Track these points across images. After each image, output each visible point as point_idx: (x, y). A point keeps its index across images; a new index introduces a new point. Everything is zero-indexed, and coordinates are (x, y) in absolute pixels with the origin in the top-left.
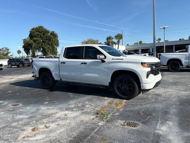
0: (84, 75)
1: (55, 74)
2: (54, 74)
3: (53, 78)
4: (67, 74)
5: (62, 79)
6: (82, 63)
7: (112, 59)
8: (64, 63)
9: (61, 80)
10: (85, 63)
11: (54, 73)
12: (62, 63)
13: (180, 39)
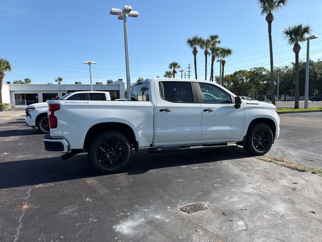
1: (142, 133)
4: (174, 131)
5: (155, 144)
6: (205, 110)
7: (247, 104)
8: (167, 110)
10: (210, 110)
11: (141, 131)
12: (161, 110)
13: (97, 83)
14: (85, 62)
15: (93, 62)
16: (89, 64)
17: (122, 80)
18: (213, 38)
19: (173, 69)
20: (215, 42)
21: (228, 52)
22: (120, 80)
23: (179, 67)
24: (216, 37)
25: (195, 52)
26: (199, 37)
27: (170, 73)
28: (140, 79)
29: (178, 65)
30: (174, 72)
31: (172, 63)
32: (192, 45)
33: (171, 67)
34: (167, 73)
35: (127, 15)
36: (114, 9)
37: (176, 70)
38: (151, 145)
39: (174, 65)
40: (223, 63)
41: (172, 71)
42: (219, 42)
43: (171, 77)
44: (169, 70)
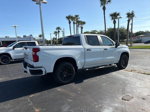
1: (80, 62)
6: (105, 49)
10: (107, 49)
12: (88, 50)
13: (18, 37)
14: (12, 26)
15: (17, 26)
16: (15, 27)
17: (32, 35)
18: (77, 16)
19: (58, 30)
20: (78, 18)
21: (84, 23)
22: (31, 35)
23: (61, 29)
24: (78, 16)
25: (70, 23)
26: (71, 15)
29: (60, 28)
30: (59, 32)
31: (57, 27)
32: (68, 19)
33: (57, 29)
34: (55, 32)
37: (59, 31)
38: (83, 68)
39: (58, 28)
40: (82, 28)
41: (57, 31)
42: (79, 18)
43: (57, 34)
44: (56, 31)
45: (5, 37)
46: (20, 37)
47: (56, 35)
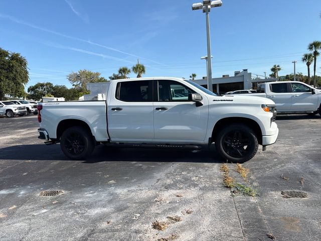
0: (162, 128)
1: (97, 129)
2: (95, 131)
3: (92, 138)
4: (125, 128)
5: (112, 139)
6: (158, 109)
7: (214, 100)
8: (119, 109)
9: (109, 140)
10: (163, 109)
11: (96, 127)
12: (113, 109)
13: (224, 76)
14: (202, 58)
16: (206, 58)
17: (247, 70)
19: (314, 50)
22: (244, 70)
27: (310, 55)
28: (275, 66)
30: (316, 53)
31: (312, 42)
33: (311, 48)
34: (306, 56)
35: (209, 7)
36: (195, 5)
37: (318, 51)
39: (316, 45)
41: (312, 52)
43: (312, 61)
44: (309, 52)
45: (202, 78)
46: (228, 76)
47: (308, 64)
